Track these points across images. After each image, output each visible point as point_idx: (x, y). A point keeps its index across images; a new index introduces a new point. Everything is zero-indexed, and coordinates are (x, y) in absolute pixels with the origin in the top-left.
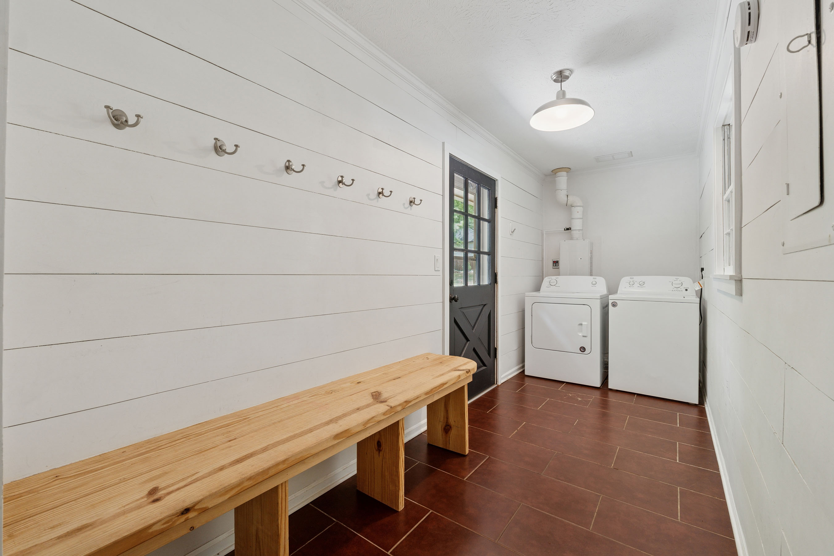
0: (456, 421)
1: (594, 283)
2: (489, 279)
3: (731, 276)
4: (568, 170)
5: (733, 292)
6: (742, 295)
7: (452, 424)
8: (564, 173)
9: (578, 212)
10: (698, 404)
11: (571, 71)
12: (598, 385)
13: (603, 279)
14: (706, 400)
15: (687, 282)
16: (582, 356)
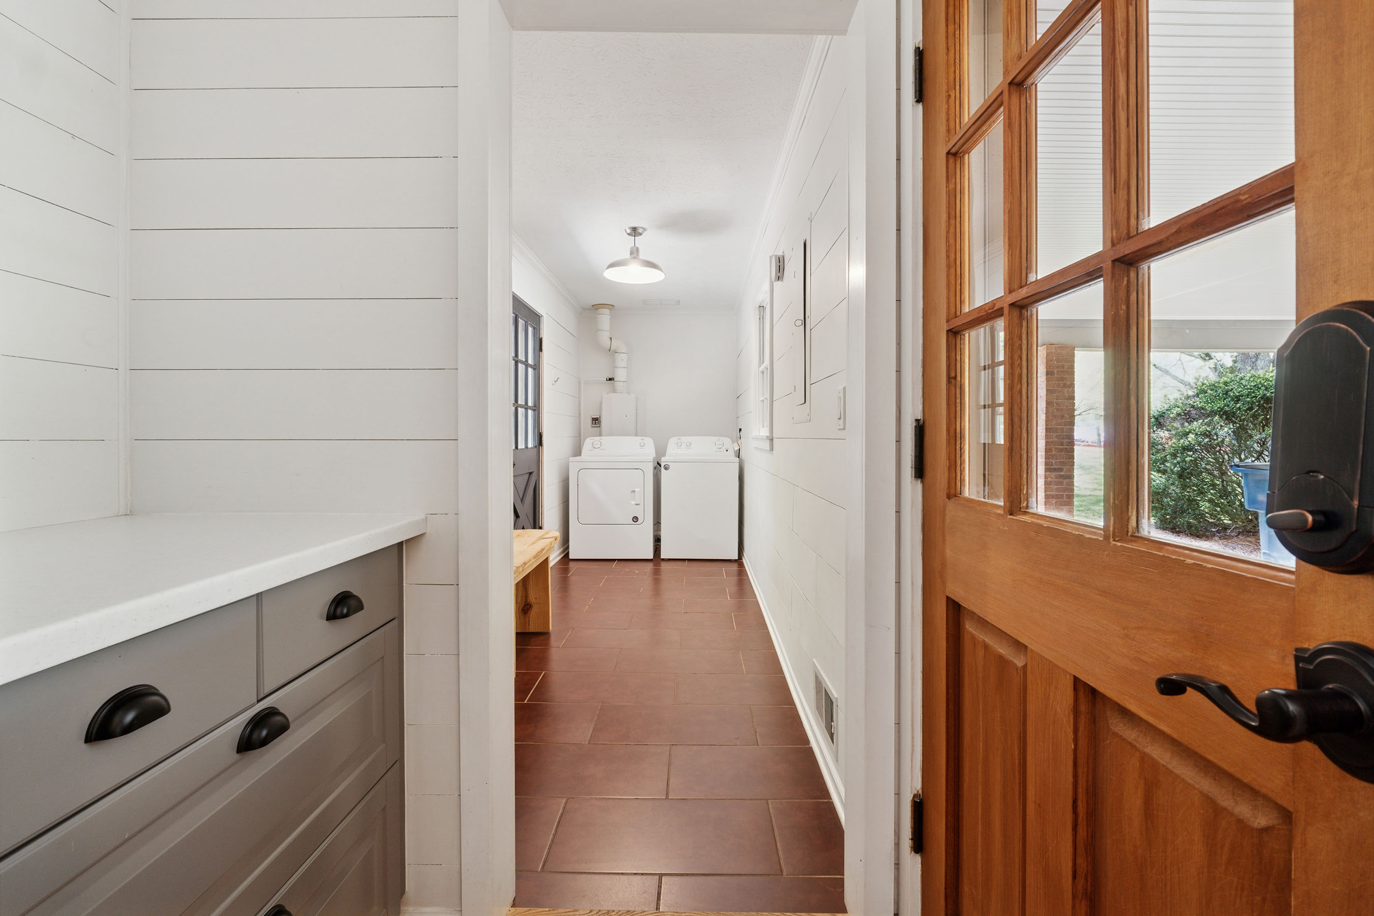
0: (537, 598)
1: (642, 444)
2: (534, 440)
3: (767, 436)
4: (611, 307)
5: (768, 449)
6: (773, 450)
7: (533, 602)
8: (606, 311)
9: (622, 360)
10: (737, 559)
11: (644, 229)
12: (650, 556)
13: (651, 439)
14: (743, 554)
15: (727, 442)
16: (635, 527)
